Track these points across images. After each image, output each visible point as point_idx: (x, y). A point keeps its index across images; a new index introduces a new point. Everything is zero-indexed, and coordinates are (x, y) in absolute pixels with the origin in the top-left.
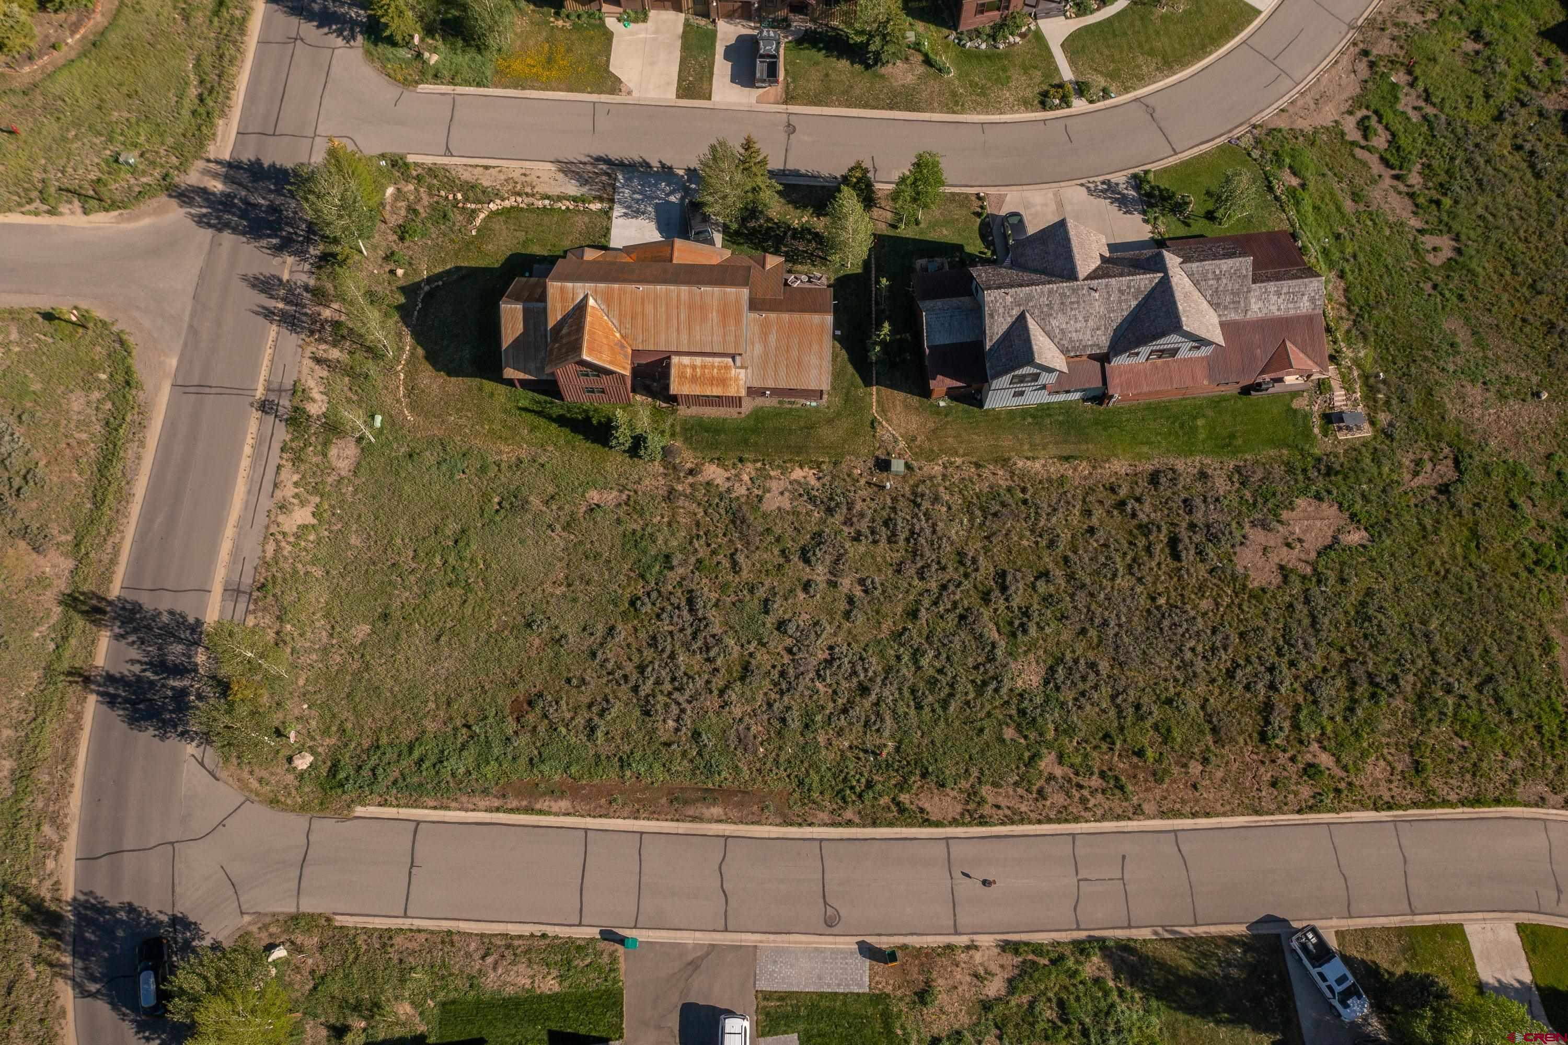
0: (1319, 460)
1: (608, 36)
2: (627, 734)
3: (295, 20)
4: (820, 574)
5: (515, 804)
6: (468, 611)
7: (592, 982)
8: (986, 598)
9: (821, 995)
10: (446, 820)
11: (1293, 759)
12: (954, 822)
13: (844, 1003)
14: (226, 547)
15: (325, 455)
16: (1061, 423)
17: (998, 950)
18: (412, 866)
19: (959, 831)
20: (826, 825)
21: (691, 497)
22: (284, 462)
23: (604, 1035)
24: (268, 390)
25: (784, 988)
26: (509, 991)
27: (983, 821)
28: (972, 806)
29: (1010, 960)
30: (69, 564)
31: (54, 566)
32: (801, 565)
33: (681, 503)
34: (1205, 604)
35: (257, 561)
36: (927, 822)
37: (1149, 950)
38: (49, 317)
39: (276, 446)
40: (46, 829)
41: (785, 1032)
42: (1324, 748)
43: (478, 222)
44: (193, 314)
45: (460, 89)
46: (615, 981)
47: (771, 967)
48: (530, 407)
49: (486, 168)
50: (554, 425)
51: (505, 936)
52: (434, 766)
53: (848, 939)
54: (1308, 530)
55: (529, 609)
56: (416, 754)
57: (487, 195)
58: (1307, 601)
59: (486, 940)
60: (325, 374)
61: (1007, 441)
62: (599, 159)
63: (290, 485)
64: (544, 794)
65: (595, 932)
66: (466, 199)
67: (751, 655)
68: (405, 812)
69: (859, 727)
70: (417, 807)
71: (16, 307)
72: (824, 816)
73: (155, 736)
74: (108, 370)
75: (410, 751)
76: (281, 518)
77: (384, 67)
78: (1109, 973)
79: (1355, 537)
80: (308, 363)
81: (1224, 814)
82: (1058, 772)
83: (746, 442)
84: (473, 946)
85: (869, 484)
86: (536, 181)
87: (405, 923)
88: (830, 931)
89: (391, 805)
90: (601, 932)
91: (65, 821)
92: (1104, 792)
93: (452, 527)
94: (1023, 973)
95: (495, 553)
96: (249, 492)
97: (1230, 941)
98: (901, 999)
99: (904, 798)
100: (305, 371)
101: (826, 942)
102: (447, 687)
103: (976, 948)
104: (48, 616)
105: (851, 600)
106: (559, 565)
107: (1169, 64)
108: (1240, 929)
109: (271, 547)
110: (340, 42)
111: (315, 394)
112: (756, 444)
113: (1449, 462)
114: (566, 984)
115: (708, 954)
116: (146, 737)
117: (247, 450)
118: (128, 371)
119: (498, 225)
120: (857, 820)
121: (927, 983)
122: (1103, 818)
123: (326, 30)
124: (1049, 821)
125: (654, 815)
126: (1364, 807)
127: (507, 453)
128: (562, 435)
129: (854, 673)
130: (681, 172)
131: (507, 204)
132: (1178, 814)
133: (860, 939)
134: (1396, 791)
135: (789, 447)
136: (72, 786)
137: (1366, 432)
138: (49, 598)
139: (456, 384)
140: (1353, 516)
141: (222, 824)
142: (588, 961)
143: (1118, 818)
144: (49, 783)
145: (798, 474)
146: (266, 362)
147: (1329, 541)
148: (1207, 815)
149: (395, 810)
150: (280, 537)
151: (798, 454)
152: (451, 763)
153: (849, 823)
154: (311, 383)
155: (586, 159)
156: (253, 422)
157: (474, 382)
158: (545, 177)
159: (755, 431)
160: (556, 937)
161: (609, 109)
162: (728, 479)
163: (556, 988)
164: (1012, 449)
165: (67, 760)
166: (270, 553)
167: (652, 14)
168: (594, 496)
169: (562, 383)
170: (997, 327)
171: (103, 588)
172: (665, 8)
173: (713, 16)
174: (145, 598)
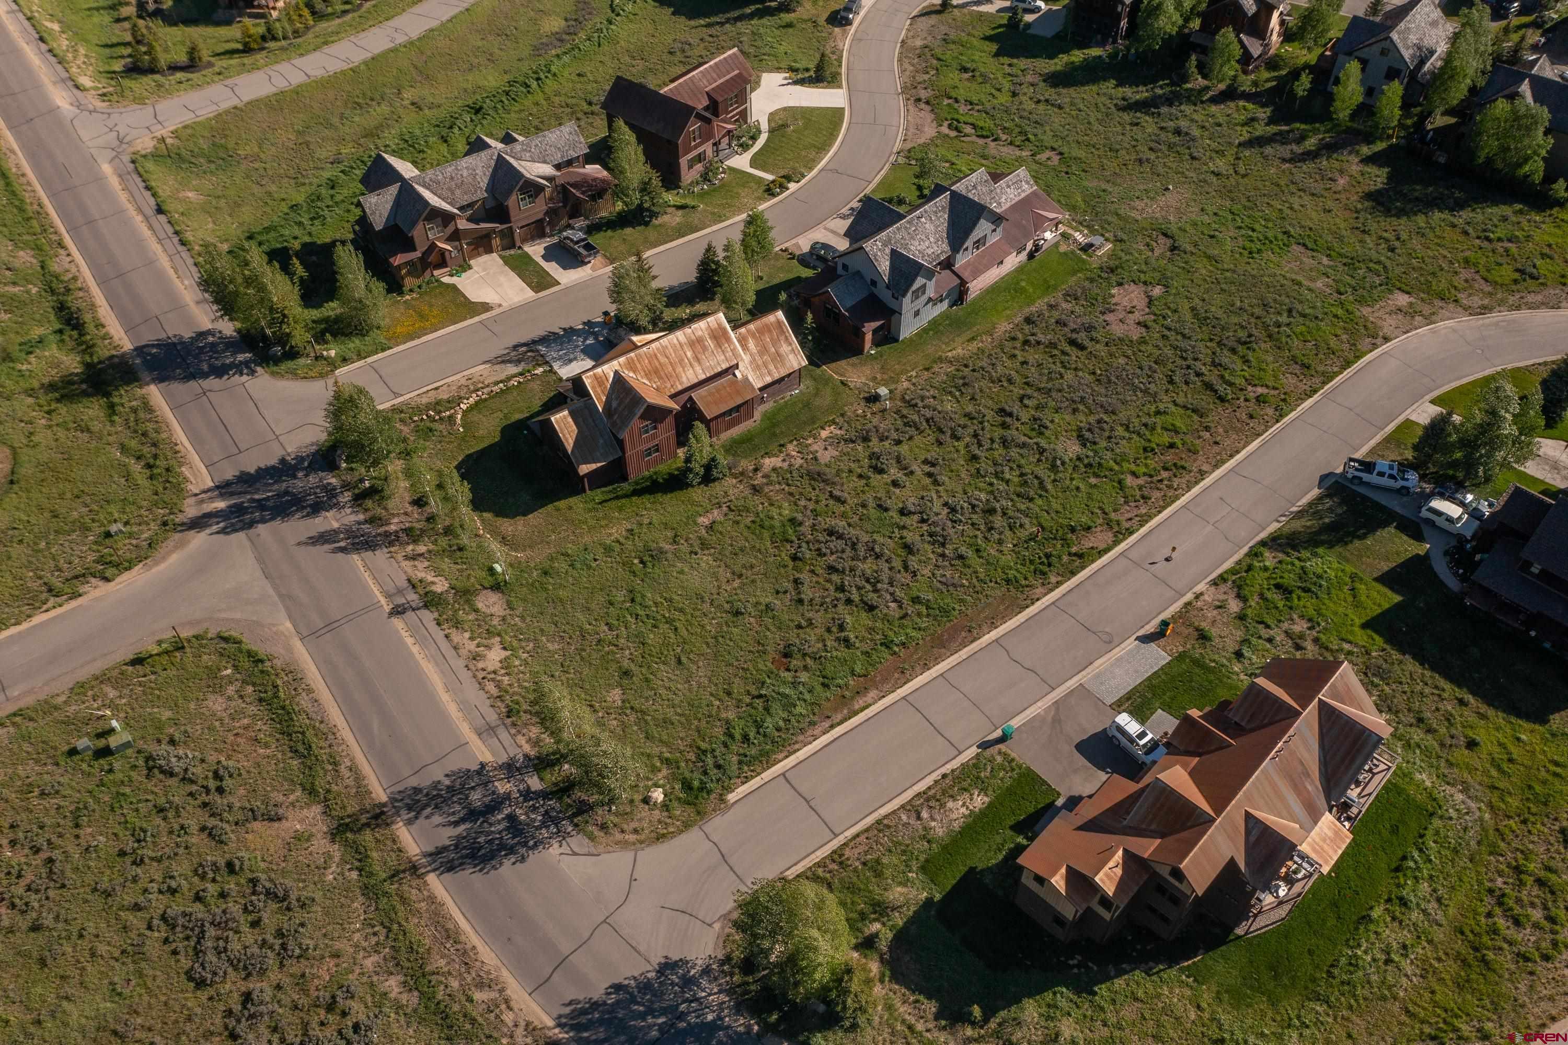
0: (1101, 268)
1: (454, 288)
2: (871, 630)
3: (193, 384)
4: (894, 472)
5: (839, 717)
6: (684, 632)
7: (1005, 779)
8: (1004, 426)
9: (1149, 679)
10: (801, 758)
11: (1246, 400)
12: (1116, 543)
13: (1166, 674)
14: (452, 709)
15: (476, 611)
16: (950, 325)
17: (1213, 588)
18: (808, 802)
19: (1122, 546)
20: (1046, 594)
21: (770, 483)
22: (447, 631)
23: (1047, 801)
24: (388, 596)
25: (1122, 692)
26: (956, 826)
27: (1131, 533)
28: (1116, 528)
29: (1223, 588)
30: (317, 809)
31: (301, 821)
32: (879, 477)
33: (767, 490)
34: (1122, 361)
35: (488, 702)
36: (1102, 553)
37: (1286, 530)
38: (138, 661)
39: (432, 626)
40: (478, 996)
41: (1152, 714)
42: (1255, 385)
43: (459, 421)
44: (275, 588)
45: (369, 360)
46: (1020, 767)
47: (1103, 688)
48: (607, 497)
49: (436, 389)
50: (634, 499)
51: (918, 795)
52: (758, 733)
53: (1128, 641)
54: (1131, 300)
55: (727, 606)
56: (738, 736)
57: (455, 402)
58: (1169, 329)
59: (908, 807)
60: (426, 564)
61: (930, 349)
62: (515, 347)
63: (466, 642)
64: (852, 698)
65: (973, 751)
66: (439, 412)
67: (901, 538)
68: (767, 775)
69: (1008, 533)
70: (773, 765)
71: (98, 672)
72: (1040, 590)
73: (514, 864)
74: (229, 665)
75: (732, 736)
76: (481, 665)
77: (296, 375)
78: (1281, 556)
79: (1157, 291)
80: (407, 565)
81: (1244, 447)
82: (1141, 481)
83: (774, 435)
84: (904, 817)
85: (873, 414)
86: (481, 379)
87: (841, 839)
88: (1113, 645)
89: (752, 777)
90: (978, 747)
91: (492, 977)
92: (1175, 476)
93: (620, 596)
94: (1240, 587)
95: (668, 589)
96: (437, 664)
97: (1320, 499)
98: (1194, 648)
99: (1074, 549)
100: (409, 570)
101: (1117, 652)
102: (716, 685)
103: (1202, 594)
104: (331, 857)
105: (930, 475)
106: (721, 570)
107: (822, 148)
108: (1315, 492)
109: (491, 687)
110: (245, 378)
111: (430, 578)
112: (782, 433)
113: (1161, 237)
114: (990, 793)
115: (1057, 709)
116: (507, 869)
117: (409, 641)
118: (250, 654)
119: (475, 417)
120: (1060, 578)
121: (1197, 629)
122: (1189, 489)
123: (226, 377)
124: (1164, 508)
125: (937, 660)
126: (1303, 400)
127: (616, 531)
128: (646, 500)
129: (973, 507)
130: (581, 327)
131: (471, 401)
132: (1223, 462)
133: (1134, 637)
134: (1309, 383)
135: (805, 423)
136: (474, 948)
137: (1109, 246)
138: (321, 844)
139: (535, 518)
140: (1145, 283)
141: (633, 879)
142: (989, 769)
143: (1197, 483)
144: (448, 963)
145: (824, 434)
146: (370, 582)
147: (1147, 300)
148: (1238, 452)
149: (758, 778)
150: (493, 676)
151: (814, 423)
152: (769, 723)
153: (1059, 584)
154: (421, 575)
155: (507, 351)
156: (398, 623)
157: (550, 507)
158: (485, 374)
159: (774, 425)
160: (953, 771)
161: (494, 319)
162: (784, 460)
163: (987, 799)
164: (937, 351)
165: (451, 935)
166: (494, 691)
167: (472, 262)
168: (704, 520)
169: (629, 453)
170: (884, 266)
171: (367, 804)
172: (479, 255)
173: (518, 244)
174: (414, 782)
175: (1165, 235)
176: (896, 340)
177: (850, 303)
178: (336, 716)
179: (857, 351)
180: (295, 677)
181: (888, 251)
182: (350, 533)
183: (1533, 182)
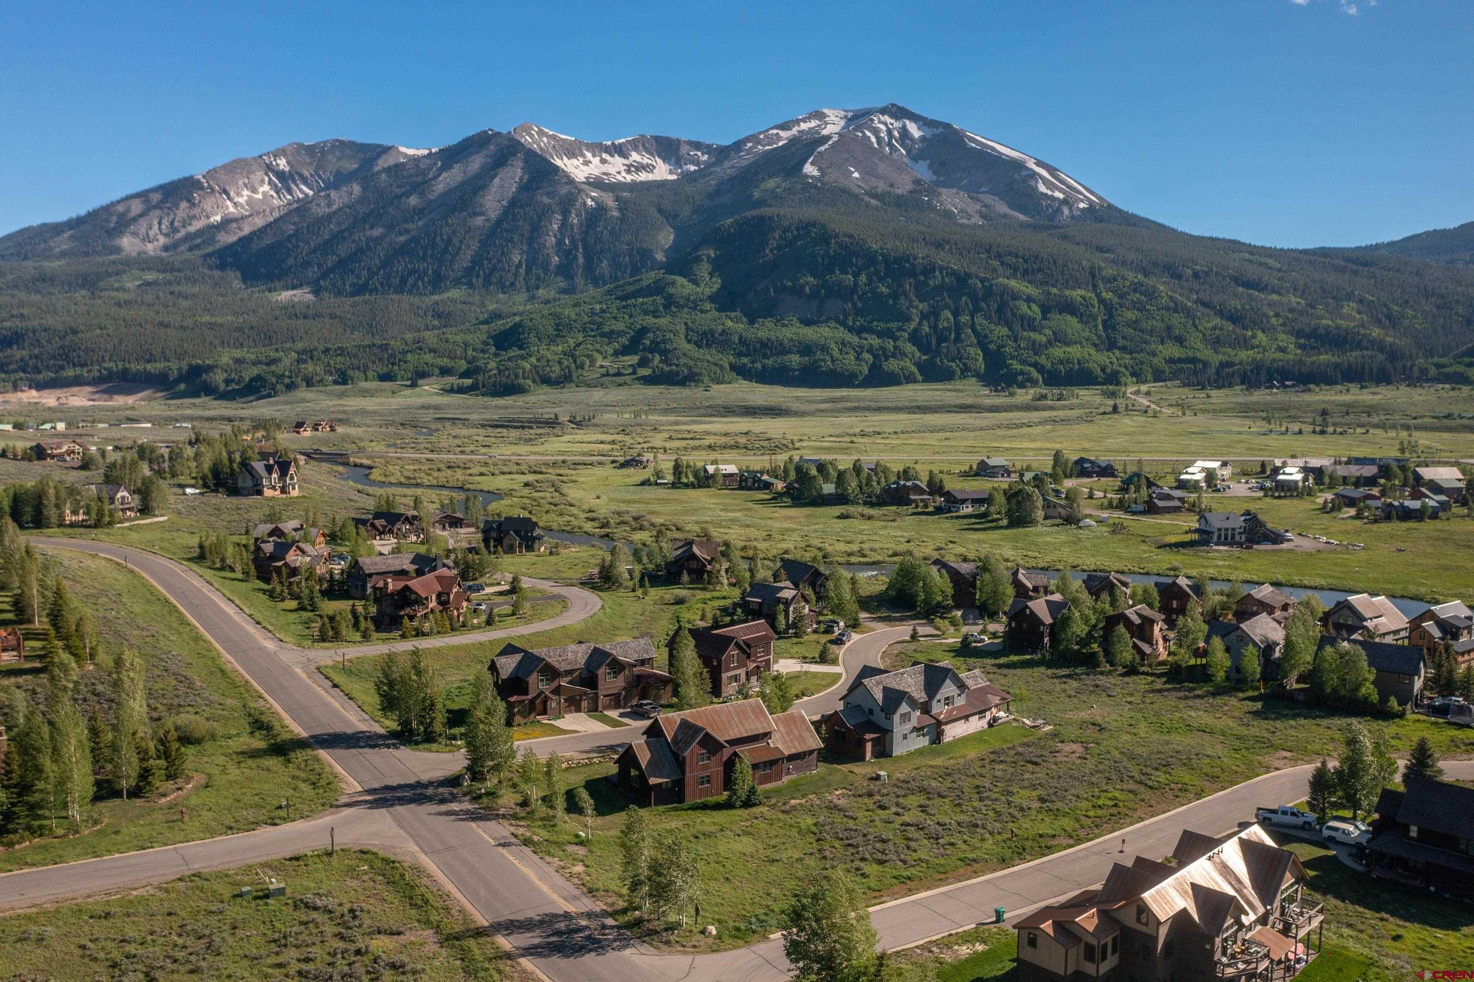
0: (1047, 734)
1: (551, 725)
3: (352, 750)
11: (1171, 789)
12: (1077, 844)
14: (544, 887)
15: (565, 851)
16: (931, 752)
19: (1083, 845)
20: (1024, 863)
21: (796, 810)
22: (541, 856)
24: (495, 838)
26: (962, 957)
27: (1089, 841)
28: (1076, 838)
30: (430, 931)
31: (416, 936)
35: (573, 886)
36: (1067, 847)
39: (529, 853)
44: (407, 831)
48: (668, 810)
50: (689, 811)
51: (929, 942)
54: (1072, 749)
58: (1104, 759)
59: (921, 947)
60: (527, 829)
61: (917, 761)
63: (557, 861)
65: (972, 926)
67: (903, 835)
69: (989, 836)
72: (1018, 861)
74: (366, 865)
76: (567, 871)
77: (430, 750)
79: (1091, 745)
80: (512, 828)
82: (1093, 820)
83: (798, 790)
84: (918, 951)
85: (876, 784)
86: (571, 757)
90: (976, 924)
92: (1121, 818)
95: (717, 849)
96: (533, 869)
99: (1044, 845)
100: (514, 830)
104: (439, 954)
105: (923, 811)
106: (759, 843)
107: (827, 686)
109: (575, 880)
110: (391, 750)
111: (529, 835)
112: (804, 789)
117: (511, 857)
118: (384, 859)
119: (566, 774)
120: (1034, 857)
127: (675, 824)
128: (698, 812)
131: (564, 766)
134: (1221, 784)
135: (822, 786)
137: (1051, 727)
138: (431, 948)
139: (611, 817)
140: (1081, 742)
141: (691, 968)
142: (986, 934)
145: (837, 793)
146: (482, 833)
147: (1084, 748)
150: (577, 876)
151: (829, 787)
153: (1034, 859)
154: (523, 833)
155: (592, 748)
156: (502, 850)
157: (622, 813)
158: (575, 755)
159: (798, 786)
160: (957, 933)
162: (806, 801)
164: (922, 762)
167: (565, 715)
168: (745, 823)
169: (688, 775)
170: (879, 696)
171: (472, 926)
172: (571, 712)
173: (600, 709)
174: (512, 917)
175: (1094, 724)
176: (890, 756)
177: (854, 722)
178: (450, 887)
179: (862, 758)
180: (418, 870)
181: (881, 687)
182: (467, 812)
183: (1372, 703)
